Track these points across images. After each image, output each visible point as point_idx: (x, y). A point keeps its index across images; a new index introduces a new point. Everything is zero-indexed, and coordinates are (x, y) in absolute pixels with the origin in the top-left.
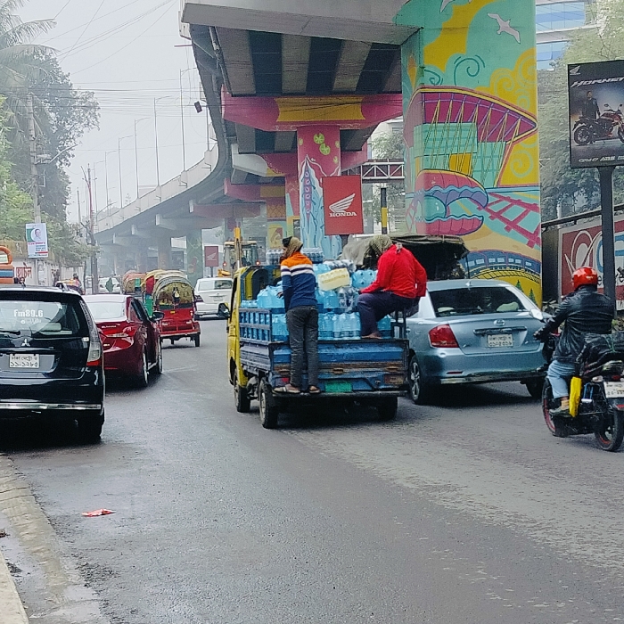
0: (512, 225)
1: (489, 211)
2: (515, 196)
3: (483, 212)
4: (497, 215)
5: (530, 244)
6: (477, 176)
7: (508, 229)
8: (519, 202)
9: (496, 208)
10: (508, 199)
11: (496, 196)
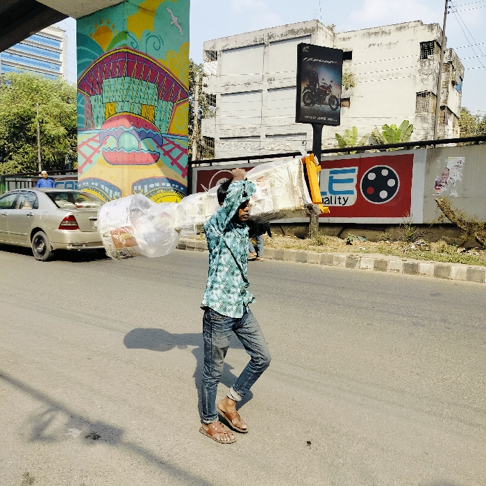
0: (174, 162)
1: (164, 150)
2: (176, 141)
3: (159, 150)
4: (167, 153)
5: (183, 176)
6: (157, 123)
7: (172, 164)
8: (178, 146)
9: (167, 148)
10: (173, 143)
11: (167, 140)
